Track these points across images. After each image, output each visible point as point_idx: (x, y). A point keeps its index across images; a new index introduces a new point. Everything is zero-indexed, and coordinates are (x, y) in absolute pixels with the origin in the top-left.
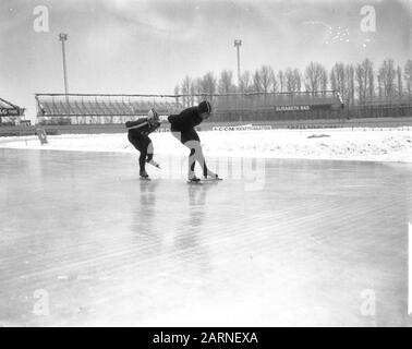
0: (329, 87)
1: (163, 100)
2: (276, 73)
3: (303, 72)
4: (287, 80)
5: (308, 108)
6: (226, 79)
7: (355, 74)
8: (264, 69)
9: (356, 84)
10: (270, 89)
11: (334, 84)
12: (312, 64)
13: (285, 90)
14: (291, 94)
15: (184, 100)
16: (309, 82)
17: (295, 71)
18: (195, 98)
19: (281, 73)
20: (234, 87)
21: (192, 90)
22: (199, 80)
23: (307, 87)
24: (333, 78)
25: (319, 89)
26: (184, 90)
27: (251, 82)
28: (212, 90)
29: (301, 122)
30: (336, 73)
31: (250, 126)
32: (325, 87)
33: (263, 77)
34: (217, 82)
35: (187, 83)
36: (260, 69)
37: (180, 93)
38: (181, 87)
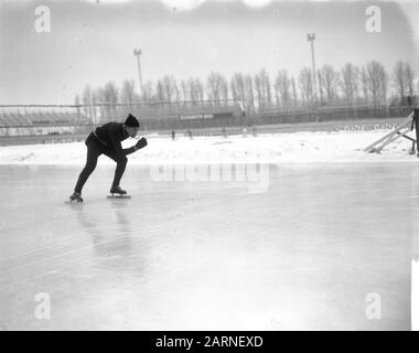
0: (230, 96)
1: (64, 110)
2: (179, 84)
3: (204, 81)
4: (189, 89)
5: (211, 116)
6: (128, 88)
7: (254, 84)
8: (167, 79)
9: (255, 93)
10: (173, 98)
11: (234, 93)
12: (212, 74)
13: (189, 99)
14: (194, 103)
15: (86, 110)
16: (210, 91)
17: (197, 81)
18: (98, 108)
19: (183, 82)
20: (137, 96)
21: (94, 100)
22: (100, 91)
23: (210, 96)
24: (233, 87)
25: (221, 98)
26: (85, 100)
27: (154, 91)
28: (115, 99)
29: (206, 129)
30: (236, 84)
31: (156, 134)
32: (226, 96)
33: (167, 86)
34: (119, 91)
35: (87, 93)
36: (162, 78)
37: (81, 103)
38: (81, 97)
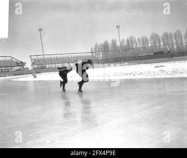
0: (162, 44)
1: (86, 54)
2: (137, 39)
3: (149, 37)
4: (141, 41)
5: (153, 54)
6: (114, 42)
7: (173, 37)
8: (131, 37)
9: (174, 41)
10: (134, 46)
11: (164, 42)
12: (153, 33)
13: (142, 46)
14: (144, 48)
15: (96, 54)
16: (152, 42)
17: (145, 37)
18: (101, 53)
19: (139, 39)
20: (118, 46)
21: (99, 49)
22: (102, 45)
23: (152, 44)
24: (163, 39)
25: (157, 45)
26: (95, 49)
27: (126, 43)
28: (108, 48)
29: (150, 60)
30: (164, 37)
31: (127, 63)
32: (160, 44)
33: (131, 41)
34: (110, 45)
35: (96, 46)
36: (129, 37)
37: (94, 51)
38: (94, 48)
